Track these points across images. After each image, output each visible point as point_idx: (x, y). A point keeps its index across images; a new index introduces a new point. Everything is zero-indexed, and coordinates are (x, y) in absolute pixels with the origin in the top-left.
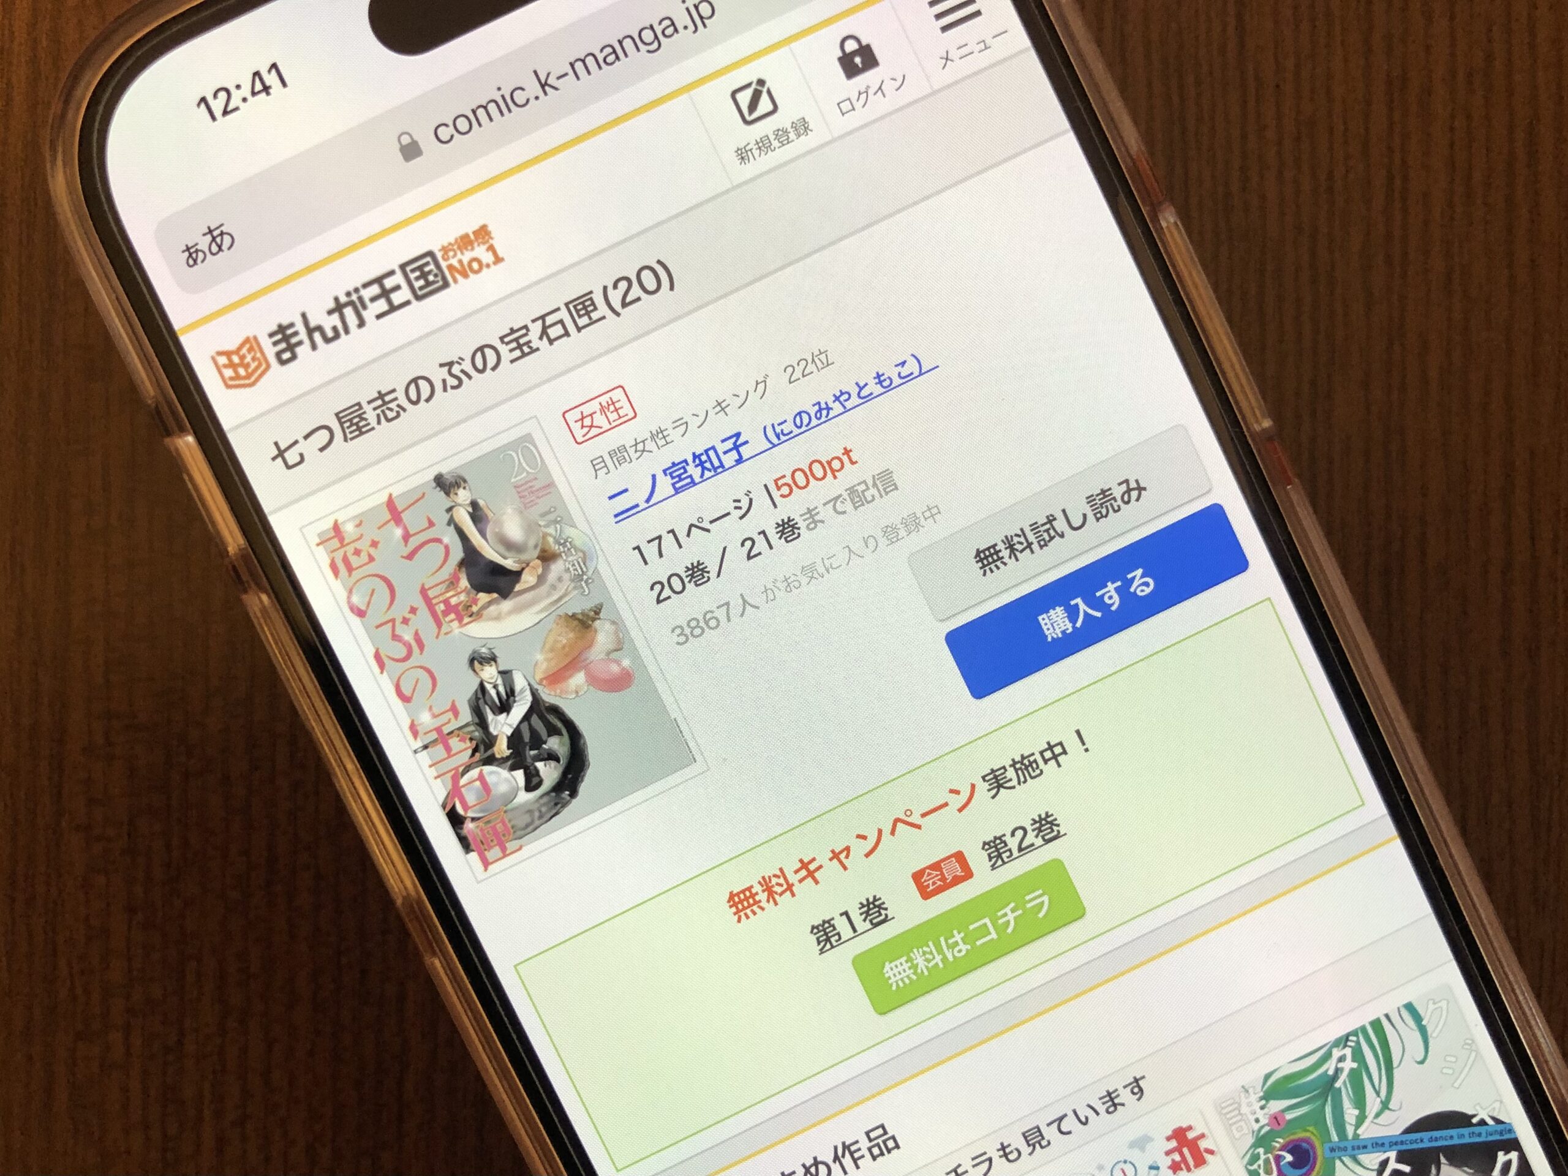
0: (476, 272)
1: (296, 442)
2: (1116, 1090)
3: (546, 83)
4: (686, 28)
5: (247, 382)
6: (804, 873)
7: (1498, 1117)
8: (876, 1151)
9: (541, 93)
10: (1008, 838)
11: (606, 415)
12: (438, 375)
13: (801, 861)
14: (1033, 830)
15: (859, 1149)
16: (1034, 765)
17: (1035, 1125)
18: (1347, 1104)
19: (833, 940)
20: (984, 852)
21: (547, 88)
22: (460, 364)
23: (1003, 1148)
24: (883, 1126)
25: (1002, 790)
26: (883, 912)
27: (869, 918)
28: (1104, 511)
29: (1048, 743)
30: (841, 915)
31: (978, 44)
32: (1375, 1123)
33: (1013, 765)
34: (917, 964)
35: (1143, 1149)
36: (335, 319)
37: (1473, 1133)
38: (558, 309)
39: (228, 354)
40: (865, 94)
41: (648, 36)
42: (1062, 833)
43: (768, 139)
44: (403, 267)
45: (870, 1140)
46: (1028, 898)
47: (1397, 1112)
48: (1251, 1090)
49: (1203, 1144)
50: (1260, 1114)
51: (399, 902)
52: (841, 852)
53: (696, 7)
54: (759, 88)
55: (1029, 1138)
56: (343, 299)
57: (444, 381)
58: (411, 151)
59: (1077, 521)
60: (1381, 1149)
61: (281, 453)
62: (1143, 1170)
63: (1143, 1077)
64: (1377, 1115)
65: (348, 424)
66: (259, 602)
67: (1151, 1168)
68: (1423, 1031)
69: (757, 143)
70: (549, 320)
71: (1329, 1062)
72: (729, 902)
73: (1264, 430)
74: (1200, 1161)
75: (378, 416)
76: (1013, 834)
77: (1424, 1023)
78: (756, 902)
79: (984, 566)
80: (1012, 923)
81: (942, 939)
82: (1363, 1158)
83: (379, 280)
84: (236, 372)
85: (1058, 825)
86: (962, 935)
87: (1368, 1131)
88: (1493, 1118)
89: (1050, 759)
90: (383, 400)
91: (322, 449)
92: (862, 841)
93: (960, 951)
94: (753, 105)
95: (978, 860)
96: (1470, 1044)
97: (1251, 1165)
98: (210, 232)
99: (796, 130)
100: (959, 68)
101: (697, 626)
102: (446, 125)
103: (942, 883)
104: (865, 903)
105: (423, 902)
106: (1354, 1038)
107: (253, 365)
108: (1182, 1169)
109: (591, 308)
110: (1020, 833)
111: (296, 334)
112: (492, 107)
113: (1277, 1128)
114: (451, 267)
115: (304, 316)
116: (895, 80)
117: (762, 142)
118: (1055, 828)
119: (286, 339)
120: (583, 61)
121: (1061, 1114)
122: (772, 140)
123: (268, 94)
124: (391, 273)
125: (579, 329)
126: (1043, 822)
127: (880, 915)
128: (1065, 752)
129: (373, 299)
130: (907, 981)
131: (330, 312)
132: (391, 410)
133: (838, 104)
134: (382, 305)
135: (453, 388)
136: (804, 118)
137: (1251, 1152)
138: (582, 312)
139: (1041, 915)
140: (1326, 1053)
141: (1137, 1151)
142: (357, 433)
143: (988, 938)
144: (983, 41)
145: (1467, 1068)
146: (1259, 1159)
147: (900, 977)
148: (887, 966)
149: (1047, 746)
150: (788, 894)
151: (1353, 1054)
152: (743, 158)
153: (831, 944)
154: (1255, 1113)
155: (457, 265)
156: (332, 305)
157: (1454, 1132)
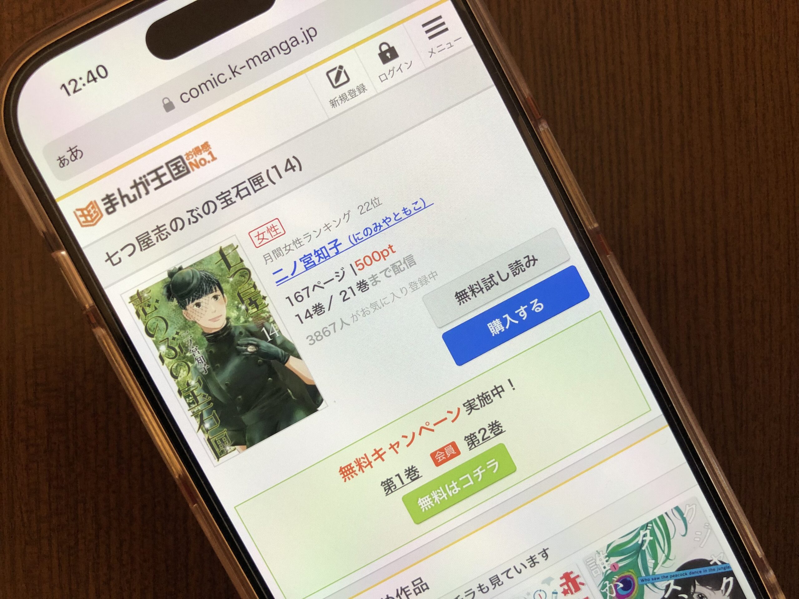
0: (203, 165)
1: (117, 252)
2: (535, 556)
3: (235, 71)
4: (303, 41)
5: (91, 223)
6: (376, 456)
7: (723, 561)
8: (417, 591)
9: (233, 77)
10: (477, 434)
11: (270, 233)
12: (186, 216)
13: (375, 450)
14: (489, 430)
15: (409, 590)
16: (489, 398)
17: (495, 574)
18: (648, 557)
19: (392, 488)
20: (465, 442)
21: (235, 74)
22: (197, 210)
23: (480, 587)
24: (420, 578)
25: (473, 410)
26: (417, 473)
27: (410, 477)
28: (517, 272)
29: (495, 386)
30: (396, 476)
31: (447, 44)
32: (663, 566)
33: (479, 397)
34: (434, 499)
35: (549, 584)
36: (134, 191)
38: (244, 182)
39: (82, 210)
40: (392, 71)
41: (284, 46)
42: (503, 431)
43: (346, 95)
44: (167, 164)
45: (414, 585)
46: (488, 463)
47: (674, 561)
48: (601, 553)
49: (578, 580)
50: (606, 564)
51: (176, 477)
52: (395, 445)
54: (340, 70)
55: (492, 581)
56: (138, 181)
57: (189, 219)
58: (169, 107)
59: (504, 277)
60: (666, 579)
61: (110, 258)
62: (549, 594)
63: (548, 549)
64: (664, 563)
65: (142, 242)
66: (101, 332)
67: (553, 593)
68: (684, 520)
69: (340, 97)
70: (240, 187)
71: (639, 537)
72: (340, 472)
73: (595, 229)
74: (577, 589)
75: (157, 238)
76: (479, 432)
77: (685, 516)
78: (354, 472)
79: (460, 300)
80: (480, 476)
81: (446, 486)
82: (658, 584)
83: (155, 171)
84: (86, 219)
85: (501, 427)
86: (456, 483)
87: (660, 571)
88: (721, 562)
89: (496, 394)
90: (159, 230)
91: (130, 255)
92: (404, 438)
93: (455, 491)
94: (337, 78)
95: (463, 446)
96: (708, 526)
97: (603, 590)
98: (71, 150)
99: (359, 90)
100: (437, 57)
101: (319, 335)
102: (186, 93)
103: (445, 458)
104: (407, 469)
106: (651, 525)
107: (95, 215)
108: (569, 593)
109: (261, 181)
110: (483, 431)
111: (115, 199)
112: (208, 84)
113: (614, 571)
114: (190, 163)
115: (119, 190)
116: (407, 64)
117: (343, 96)
119: (110, 201)
120: (253, 60)
121: (509, 568)
123: (96, 81)
124: (161, 167)
125: (255, 191)
126: (494, 425)
127: (415, 475)
128: (503, 390)
129: (153, 180)
130: (430, 507)
131: (132, 188)
132: (163, 234)
133: (379, 77)
134: (157, 183)
135: (194, 222)
136: (362, 84)
137: (602, 583)
138: (257, 183)
139: (495, 471)
140: (637, 533)
141: (546, 585)
142: (147, 247)
143: (469, 484)
144: (450, 43)
145: (707, 538)
146: (606, 586)
147: (427, 505)
148: (420, 500)
149: (494, 388)
150: (369, 466)
151: (650, 532)
152: (333, 105)
153: (391, 490)
154: (603, 564)
155: (194, 162)
156: (132, 184)
157: (702, 569)
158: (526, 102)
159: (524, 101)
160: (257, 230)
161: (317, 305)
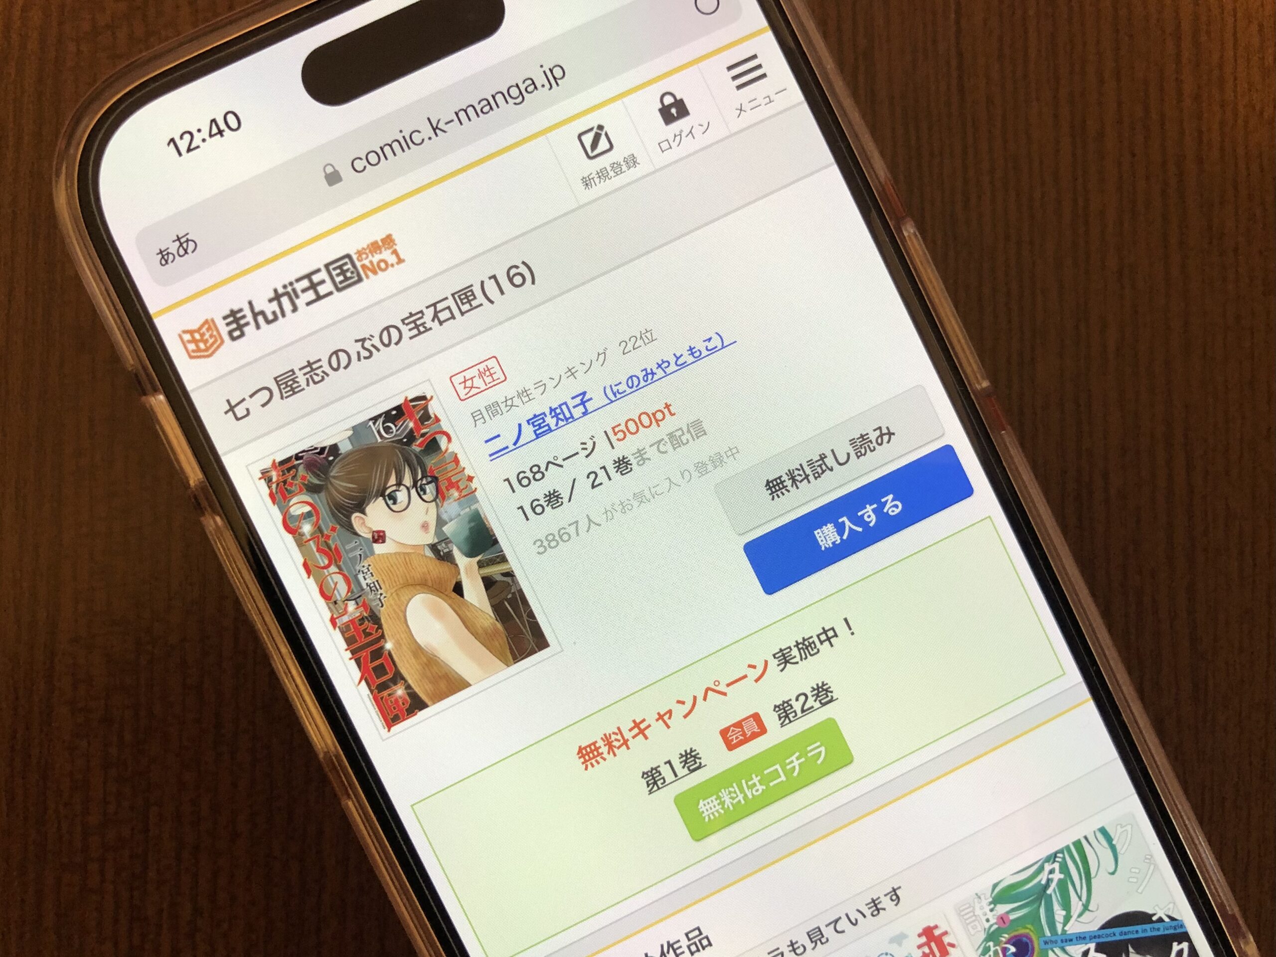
0: (383, 270)
1: (244, 400)
2: (879, 898)
3: (437, 127)
4: (543, 86)
5: (206, 354)
6: (636, 731)
7: (1172, 915)
8: (693, 948)
9: (433, 136)
10: (793, 702)
11: (483, 379)
12: (354, 348)
13: (634, 721)
14: (813, 696)
15: (680, 947)
16: (813, 646)
17: (816, 926)
18: (1056, 907)
19: (659, 783)
20: (775, 713)
21: (437, 131)
22: (371, 340)
23: (792, 944)
24: (698, 929)
25: (788, 664)
26: (698, 761)
27: (687, 765)
28: (863, 451)
29: (823, 628)
30: (666, 763)
31: (765, 98)
32: (1078, 921)
33: (797, 644)
34: (724, 801)
35: (900, 944)
36: (274, 306)
37: (1154, 928)
38: (446, 298)
39: (191, 332)
40: (679, 137)
41: (514, 92)
42: (835, 698)
43: (606, 170)
44: (327, 266)
45: (689, 940)
46: (809, 748)
47: (1095, 913)
48: (982, 897)
49: (946, 940)
50: (990, 915)
51: (321, 756)
52: (665, 714)
53: (551, 71)
54: (599, 132)
55: (812, 937)
56: (281, 291)
57: (359, 353)
58: (333, 178)
59: (842, 459)
60: (1083, 941)
61: (232, 409)
63: (899, 888)
64: (1080, 915)
65: (284, 386)
66: (214, 523)
68: (1113, 848)
69: (598, 173)
70: (440, 307)
71: (1042, 874)
72: (578, 754)
73: (983, 389)
75: (307, 379)
76: (797, 700)
77: (1114, 842)
78: (600, 754)
79: (772, 493)
80: (797, 768)
81: (743, 782)
82: (1068, 948)
83: (308, 276)
84: (197, 346)
85: (831, 692)
86: (759, 778)
87: (1073, 928)
88: (1169, 917)
89: (825, 641)
90: (311, 368)
91: (263, 405)
92: (680, 705)
93: (757, 791)
94: (595, 144)
95: (771, 719)
96: (1150, 859)
98: (179, 239)
99: (627, 163)
100: (749, 117)
102: (360, 159)
103: (743, 738)
104: (684, 753)
105: (340, 755)
107: (211, 341)
109: (472, 297)
110: (802, 698)
111: (244, 317)
112: (396, 145)
113: (1003, 926)
114: (363, 266)
115: (250, 303)
116: (702, 126)
117: (602, 172)
118: (829, 694)
119: (236, 321)
120: (465, 111)
121: (837, 917)
122: (609, 172)
123: (222, 135)
124: (318, 271)
125: (462, 314)
126: (820, 690)
127: (696, 763)
128: (836, 636)
129: (304, 291)
130: (717, 815)
131: (271, 301)
132: (317, 375)
133: (659, 144)
134: (311, 295)
135: (365, 358)
136: (633, 155)
137: (983, 945)
138: (465, 301)
139: (819, 762)
140: (1038, 867)
141: (895, 945)
142: (291, 393)
143: (779, 780)
144: (769, 97)
145: (1148, 877)
146: (990, 950)
147: (712, 811)
148: (701, 803)
149: (822, 631)
150: (624, 747)
151: (1060, 866)
152: (587, 184)
153: (658, 786)
154: (986, 915)
155: (369, 265)
156: (272, 295)
157: (1139, 928)
158: (883, 190)
159: (881, 189)
160: (463, 374)
161: (552, 492)
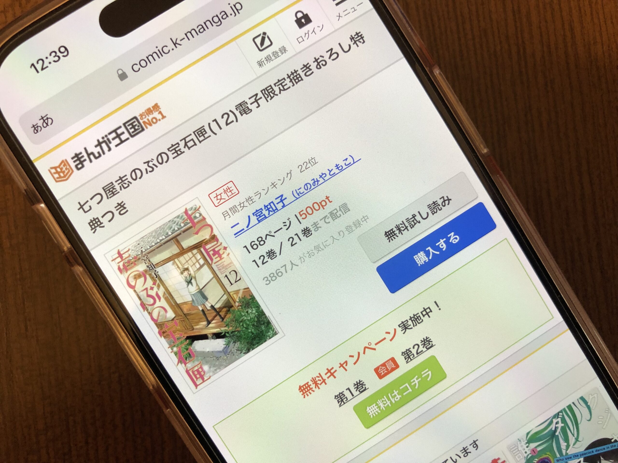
0: (155, 123)
2: (467, 447)
3: (176, 43)
5: (64, 179)
6: (329, 374)
10: (412, 350)
13: (327, 369)
14: (422, 345)
16: (419, 318)
18: (561, 441)
19: (344, 400)
20: (402, 356)
21: (176, 45)
25: (407, 330)
26: (364, 386)
27: (358, 389)
28: (435, 210)
29: (424, 308)
30: (347, 390)
32: (574, 447)
33: (411, 318)
34: (380, 406)
36: (98, 149)
37: (612, 446)
39: (55, 168)
40: (308, 34)
42: (434, 345)
44: (124, 124)
46: (422, 373)
47: (582, 442)
48: (522, 440)
50: (527, 450)
52: (344, 363)
54: (264, 36)
59: (425, 216)
60: (577, 457)
63: (477, 440)
64: (574, 444)
68: (589, 407)
71: (552, 425)
72: (299, 390)
76: (414, 348)
77: (589, 404)
78: (311, 389)
79: (389, 238)
80: (417, 384)
81: (389, 394)
83: (115, 131)
84: (59, 175)
85: (432, 342)
86: (397, 391)
87: (571, 451)
89: (425, 315)
92: (351, 358)
93: (397, 398)
94: (262, 43)
95: (400, 360)
96: (608, 410)
102: (136, 64)
103: (387, 372)
104: (356, 383)
106: (561, 414)
107: (66, 171)
110: (416, 347)
111: (83, 156)
112: (155, 55)
113: (534, 455)
114: (144, 122)
115: (85, 149)
116: (319, 27)
118: (430, 343)
119: (79, 159)
120: (191, 33)
121: (446, 459)
124: (120, 127)
126: (426, 341)
127: (363, 387)
128: (431, 311)
129: (114, 139)
130: (377, 413)
131: (96, 146)
133: (297, 39)
134: (117, 141)
139: (428, 379)
140: (550, 421)
143: (408, 391)
145: (608, 420)
147: (374, 412)
148: (368, 408)
149: (423, 310)
150: (324, 383)
151: (561, 420)
153: (344, 402)
154: (524, 449)
155: (147, 121)
156: (96, 143)
157: (605, 447)
